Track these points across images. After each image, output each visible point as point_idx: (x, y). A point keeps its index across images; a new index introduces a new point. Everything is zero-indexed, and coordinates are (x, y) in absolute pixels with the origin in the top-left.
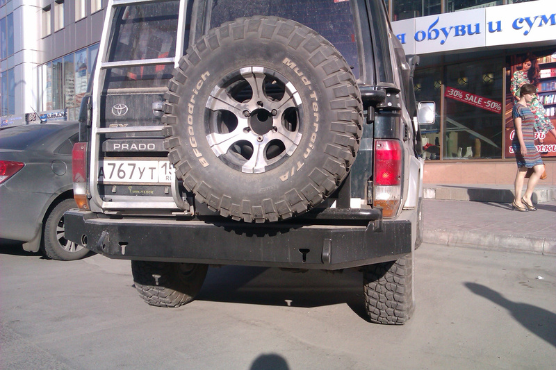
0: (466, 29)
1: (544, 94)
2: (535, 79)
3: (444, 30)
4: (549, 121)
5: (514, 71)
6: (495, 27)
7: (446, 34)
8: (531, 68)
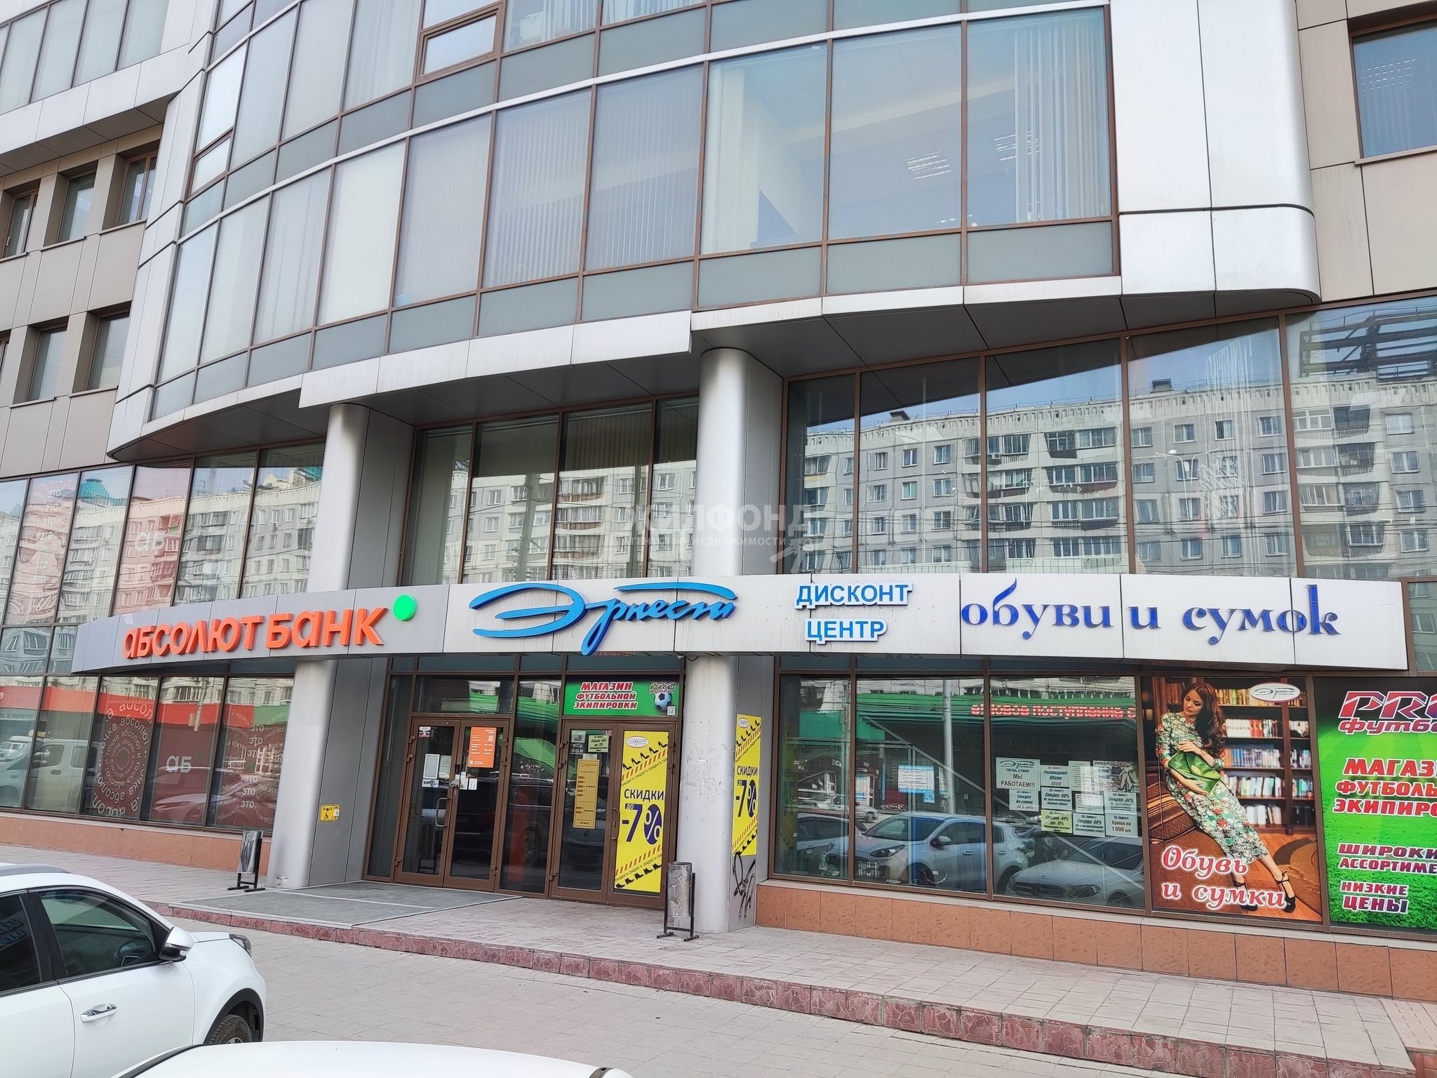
0: (1080, 615)
1: (1239, 774)
2: (1213, 737)
3: (1029, 609)
4: (1254, 836)
5: (1162, 713)
6: (1144, 618)
7: (1036, 620)
8: (1202, 711)
